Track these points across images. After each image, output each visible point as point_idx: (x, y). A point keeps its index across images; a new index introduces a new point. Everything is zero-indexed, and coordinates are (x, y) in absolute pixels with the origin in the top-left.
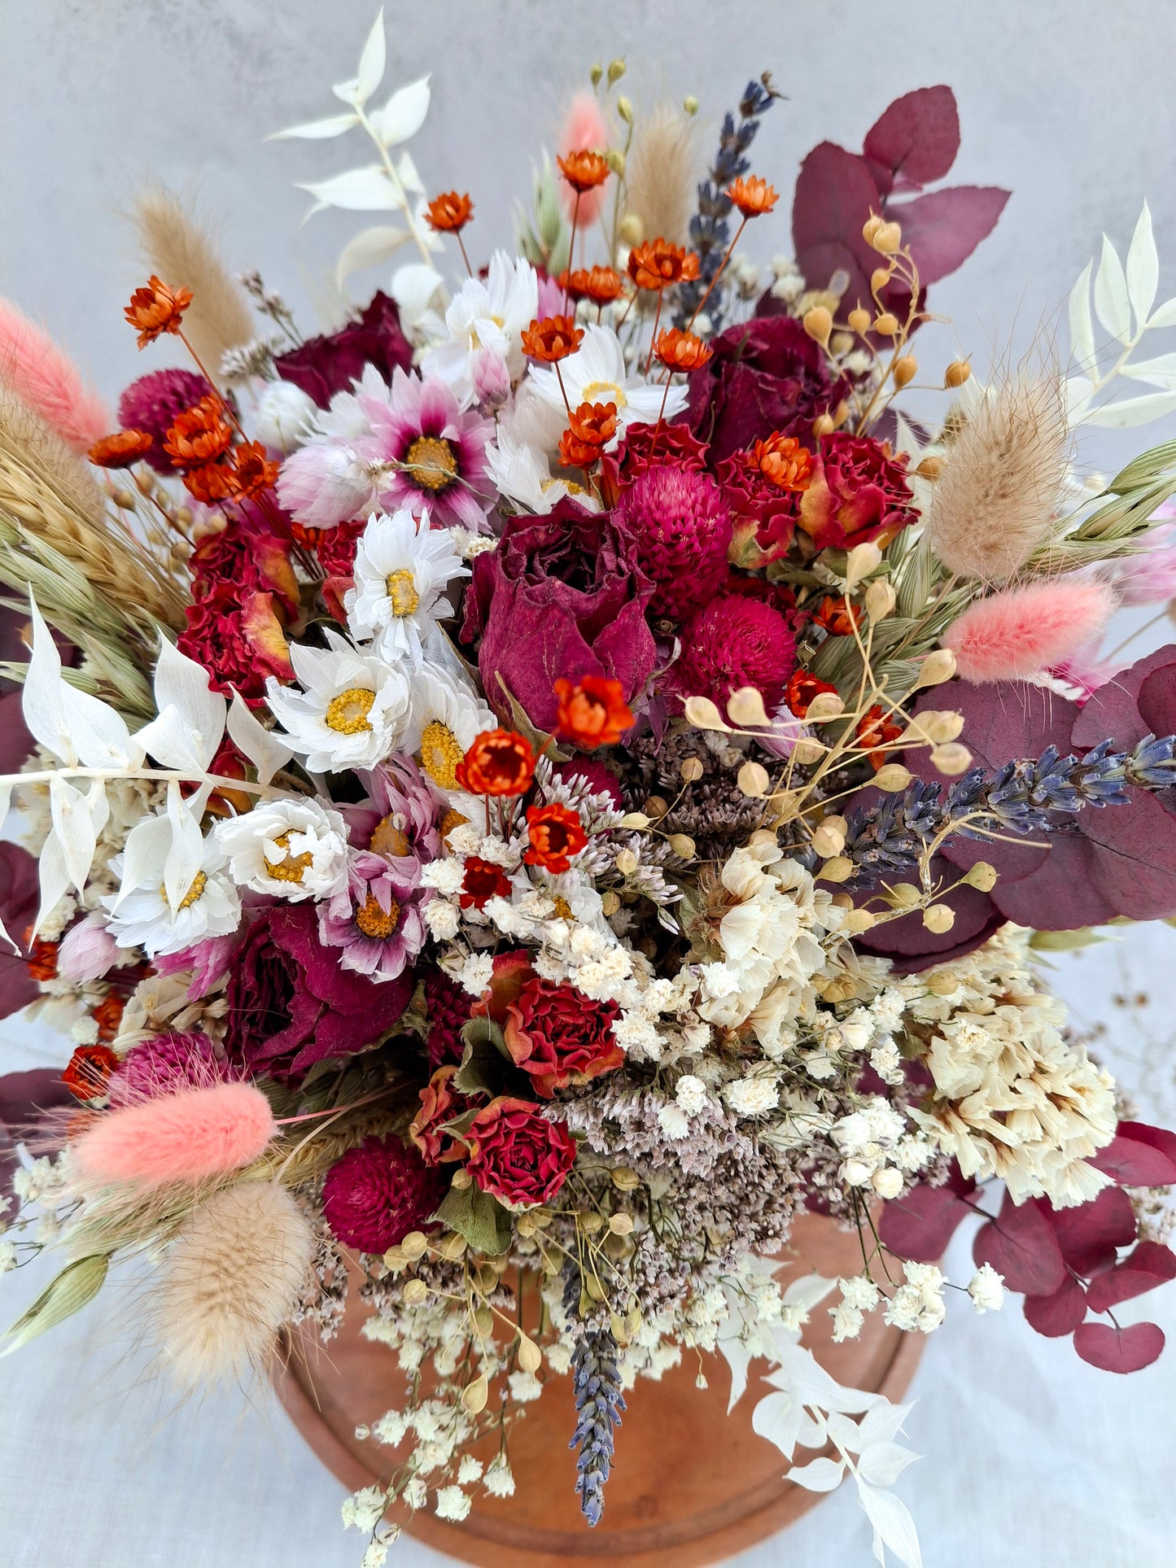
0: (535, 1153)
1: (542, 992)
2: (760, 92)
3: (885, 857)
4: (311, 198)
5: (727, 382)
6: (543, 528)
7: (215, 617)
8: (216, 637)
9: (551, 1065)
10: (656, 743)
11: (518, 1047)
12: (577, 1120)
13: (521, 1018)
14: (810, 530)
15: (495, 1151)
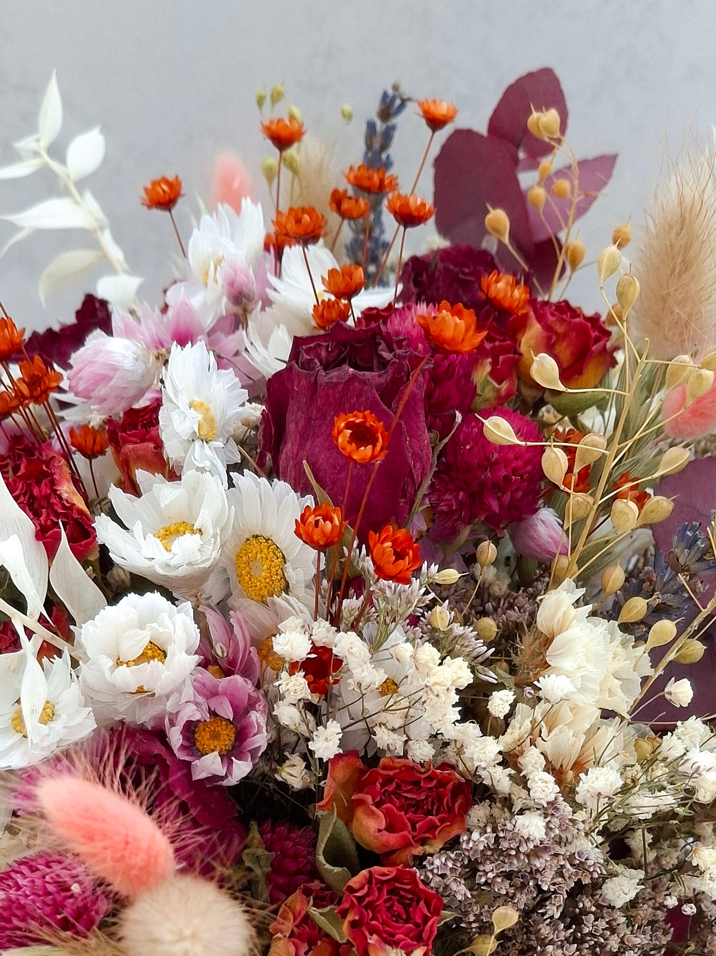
0: (406, 907)
1: (384, 772)
2: (393, 100)
4: (15, 228)
6: (325, 344)
7: (29, 487)
9: (406, 833)
13: (370, 799)
15: (370, 905)
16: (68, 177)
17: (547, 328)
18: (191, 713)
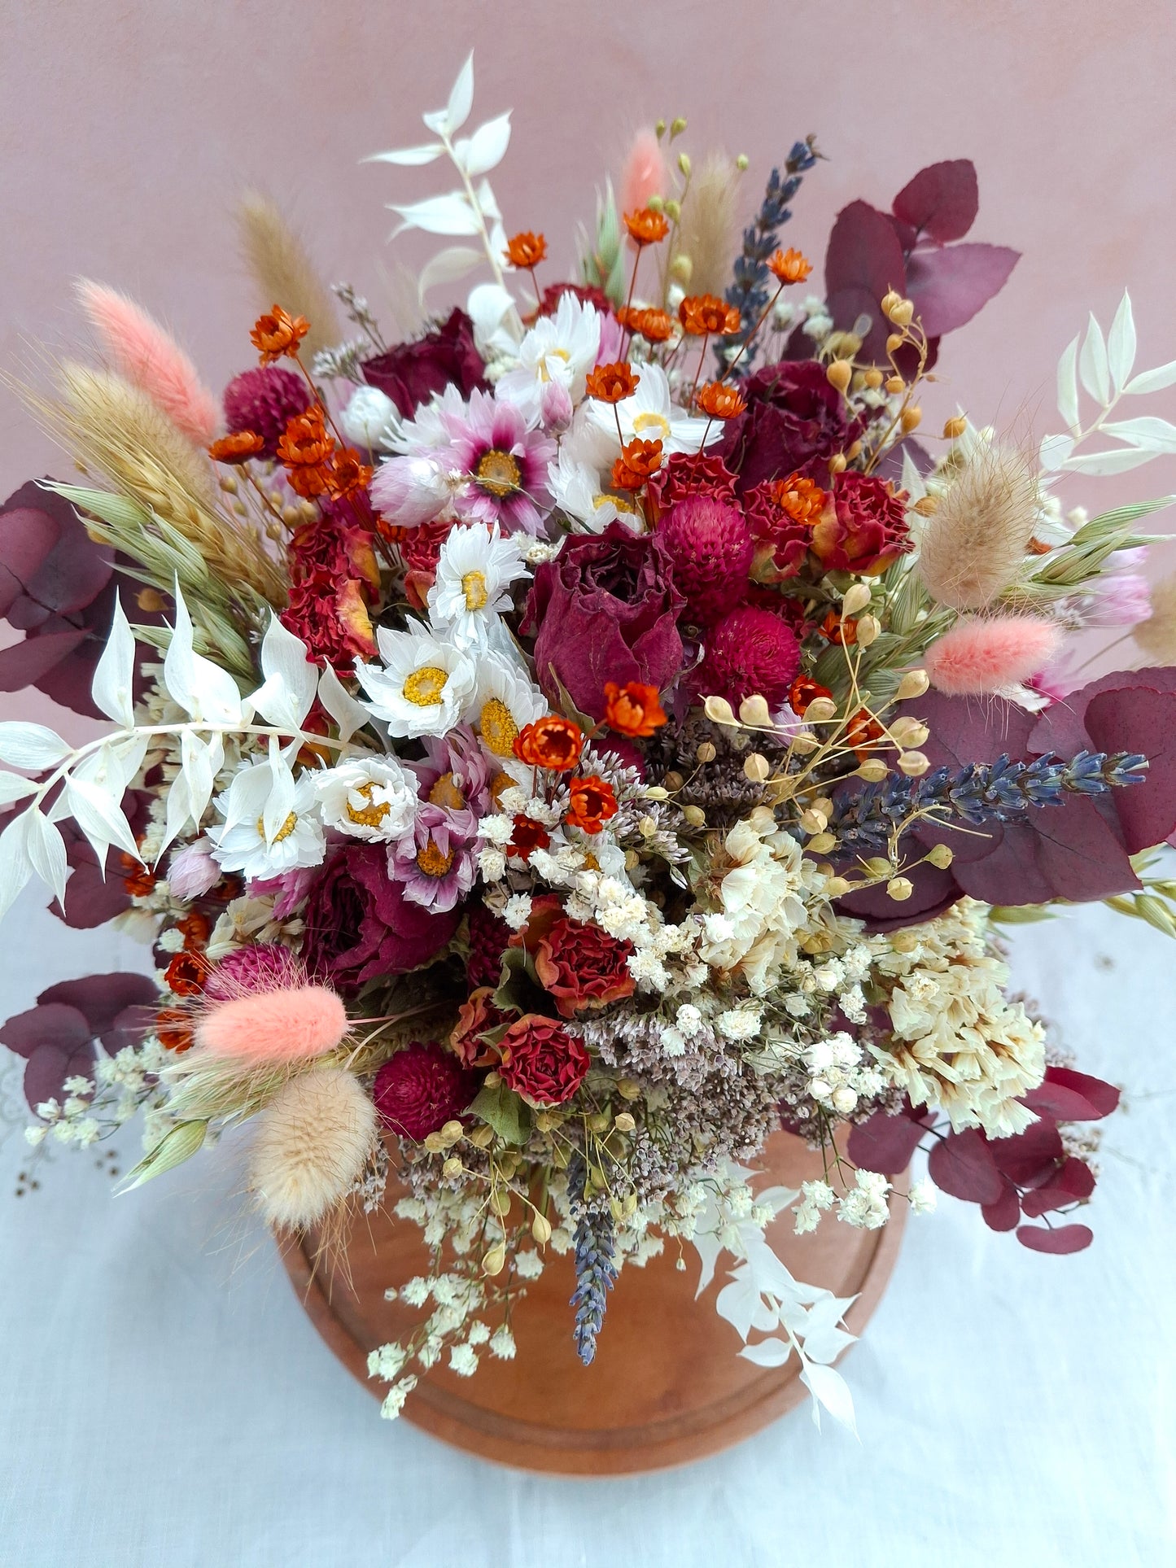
0: (557, 1061)
1: (569, 929)
2: (805, 153)
3: (864, 835)
4: (400, 218)
5: (757, 419)
6: (596, 545)
7: (313, 599)
8: (313, 614)
9: (574, 990)
10: (676, 727)
11: (548, 975)
12: (592, 1035)
13: (550, 950)
14: (820, 554)
15: (524, 1058)
16: (465, 169)
17: (842, 521)
18: (408, 850)
